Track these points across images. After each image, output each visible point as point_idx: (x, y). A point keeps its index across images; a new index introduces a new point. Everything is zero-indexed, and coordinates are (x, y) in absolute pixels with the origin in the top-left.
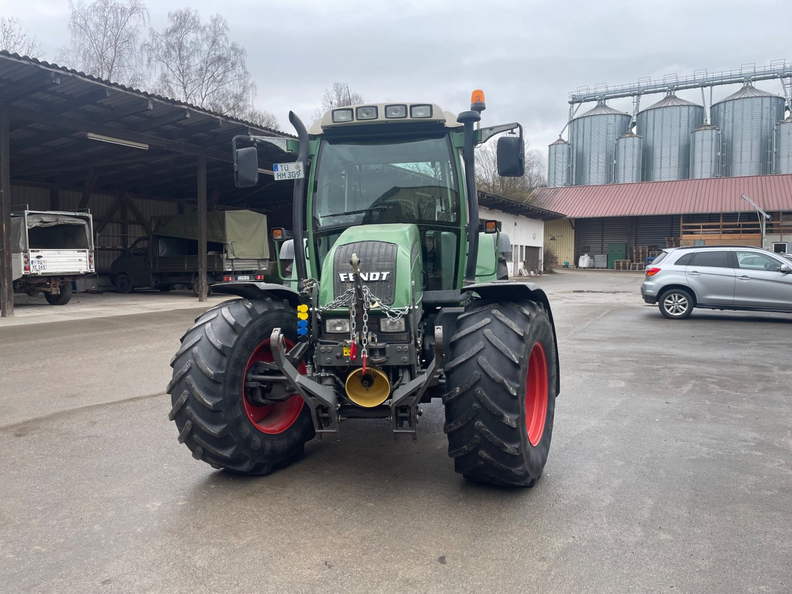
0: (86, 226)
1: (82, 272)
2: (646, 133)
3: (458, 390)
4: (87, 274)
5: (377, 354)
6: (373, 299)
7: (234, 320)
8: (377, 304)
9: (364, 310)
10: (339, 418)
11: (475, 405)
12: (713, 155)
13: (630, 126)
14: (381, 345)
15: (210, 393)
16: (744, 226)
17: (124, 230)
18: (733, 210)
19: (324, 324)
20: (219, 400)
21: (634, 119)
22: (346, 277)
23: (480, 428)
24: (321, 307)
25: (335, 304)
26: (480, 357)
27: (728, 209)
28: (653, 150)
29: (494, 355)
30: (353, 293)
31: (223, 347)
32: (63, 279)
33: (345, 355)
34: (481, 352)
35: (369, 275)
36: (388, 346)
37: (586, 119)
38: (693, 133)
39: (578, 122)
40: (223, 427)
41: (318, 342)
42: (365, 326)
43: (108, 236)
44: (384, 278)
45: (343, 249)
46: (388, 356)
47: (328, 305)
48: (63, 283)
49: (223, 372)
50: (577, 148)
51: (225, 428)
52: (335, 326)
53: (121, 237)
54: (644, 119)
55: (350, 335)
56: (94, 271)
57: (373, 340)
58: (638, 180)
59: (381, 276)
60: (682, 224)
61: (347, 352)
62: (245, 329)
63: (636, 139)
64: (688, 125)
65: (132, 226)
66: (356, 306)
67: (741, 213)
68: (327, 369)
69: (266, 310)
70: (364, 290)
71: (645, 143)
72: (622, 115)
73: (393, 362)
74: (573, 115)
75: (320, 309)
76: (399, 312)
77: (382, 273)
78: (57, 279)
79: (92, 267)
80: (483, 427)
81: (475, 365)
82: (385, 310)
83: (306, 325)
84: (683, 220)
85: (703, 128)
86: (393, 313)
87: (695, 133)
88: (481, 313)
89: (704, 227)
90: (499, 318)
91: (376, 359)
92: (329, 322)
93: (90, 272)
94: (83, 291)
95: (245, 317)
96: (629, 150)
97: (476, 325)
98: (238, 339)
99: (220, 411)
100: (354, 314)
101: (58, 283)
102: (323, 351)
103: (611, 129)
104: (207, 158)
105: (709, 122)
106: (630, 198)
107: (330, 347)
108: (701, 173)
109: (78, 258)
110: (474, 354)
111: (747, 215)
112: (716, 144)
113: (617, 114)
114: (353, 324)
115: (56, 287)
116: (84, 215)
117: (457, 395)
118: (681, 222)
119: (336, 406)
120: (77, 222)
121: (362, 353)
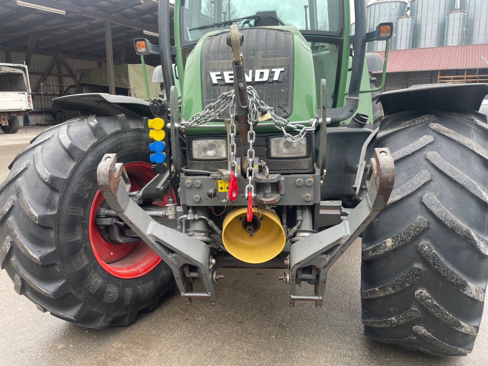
0: (23, 74)
1: (23, 109)
2: (417, 15)
3: (389, 242)
4: (28, 110)
5: (269, 191)
6: (262, 107)
7: (70, 142)
8: (268, 116)
9: (249, 125)
10: (214, 276)
11: (418, 265)
12: (461, 30)
13: (406, 10)
14: (274, 177)
15: (37, 242)
16: (480, 78)
17: (61, 81)
18: (474, 67)
19: (190, 146)
20: (50, 250)
21: (409, 5)
22: (220, 78)
23: (423, 299)
24: (183, 122)
25: (204, 116)
26: (427, 195)
27: (470, 67)
28: (421, 26)
29: (449, 191)
30: (231, 98)
31: (53, 179)
32: (10, 114)
33: (220, 190)
34: (426, 187)
35: (254, 73)
36: (283, 178)
37: (376, 5)
38: (448, 15)
39: (371, 7)
40: (60, 284)
41: (182, 171)
42: (251, 149)
43: (50, 85)
44: (276, 78)
45: (214, 40)
46: (283, 193)
47: (193, 119)
48: (10, 117)
49: (55, 212)
50: (370, 25)
51: (63, 285)
52: (205, 149)
53: (59, 86)
54: (416, 5)
55: (227, 163)
56: (33, 109)
57: (261, 169)
58: (409, 47)
59: (272, 74)
60: (439, 77)
61: (223, 187)
62: (86, 154)
63: (410, 19)
64: (445, 9)
65: (66, 78)
66: (237, 118)
67: (479, 69)
68: (196, 209)
69: (118, 128)
70: (249, 92)
71: (416, 22)
72: (401, 2)
73: (290, 201)
74: (368, 3)
75: (182, 125)
76: (301, 128)
77: (273, 70)
78: (5, 114)
79: (31, 106)
80: (427, 298)
81: (417, 206)
82: (280, 125)
83: (162, 149)
84: (440, 74)
85: (455, 11)
86: (292, 128)
87: (449, 15)
88: (413, 129)
89: (453, 79)
90: (447, 134)
91: (268, 198)
92: (197, 144)
93: (29, 109)
94: (35, 124)
95: (87, 137)
96: (405, 27)
97: (411, 145)
98: (76, 168)
99: (54, 265)
100: (233, 132)
101: (6, 117)
102: (189, 186)
103: (393, 13)
104: (112, 24)
105: (459, 7)
106: (405, 59)
107: (198, 180)
108: (452, 42)
109: (19, 99)
110: (414, 189)
111: (482, 70)
112: (463, 22)
113: (398, 2)
114: (233, 147)
115: (5, 120)
116: (21, 66)
117: (387, 249)
118: (439, 75)
119: (210, 263)
120: (16, 71)
121: (246, 191)
